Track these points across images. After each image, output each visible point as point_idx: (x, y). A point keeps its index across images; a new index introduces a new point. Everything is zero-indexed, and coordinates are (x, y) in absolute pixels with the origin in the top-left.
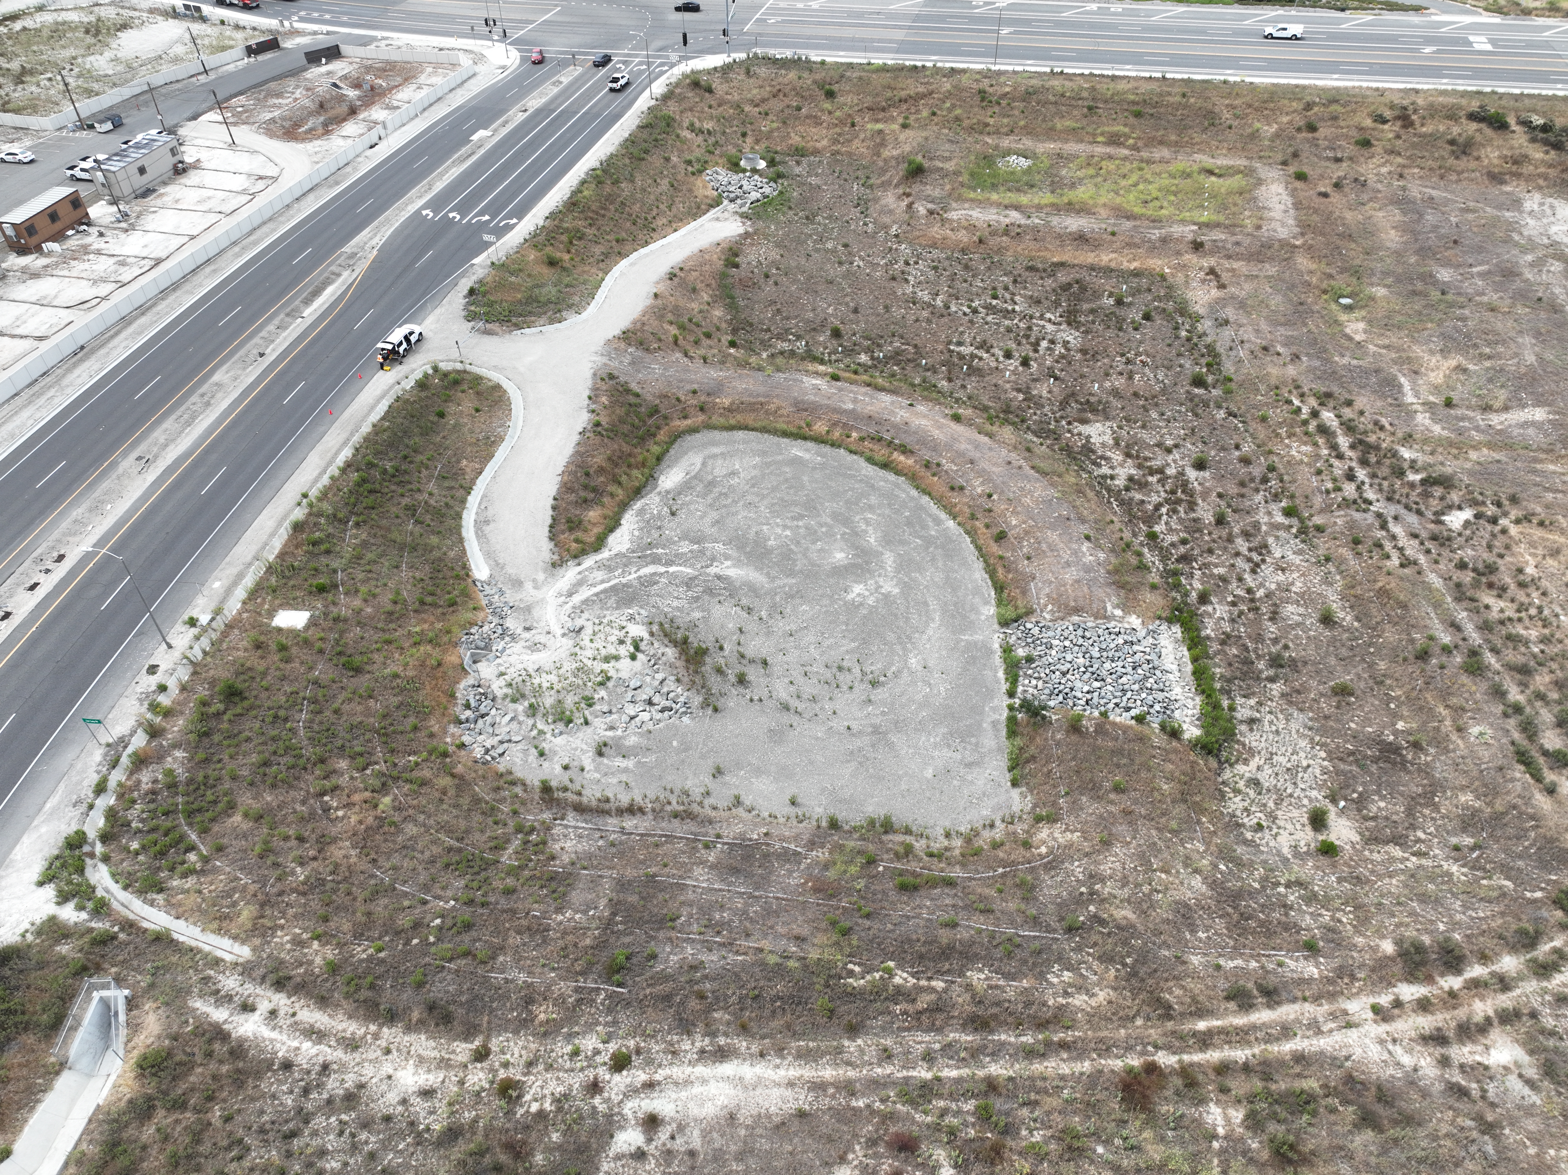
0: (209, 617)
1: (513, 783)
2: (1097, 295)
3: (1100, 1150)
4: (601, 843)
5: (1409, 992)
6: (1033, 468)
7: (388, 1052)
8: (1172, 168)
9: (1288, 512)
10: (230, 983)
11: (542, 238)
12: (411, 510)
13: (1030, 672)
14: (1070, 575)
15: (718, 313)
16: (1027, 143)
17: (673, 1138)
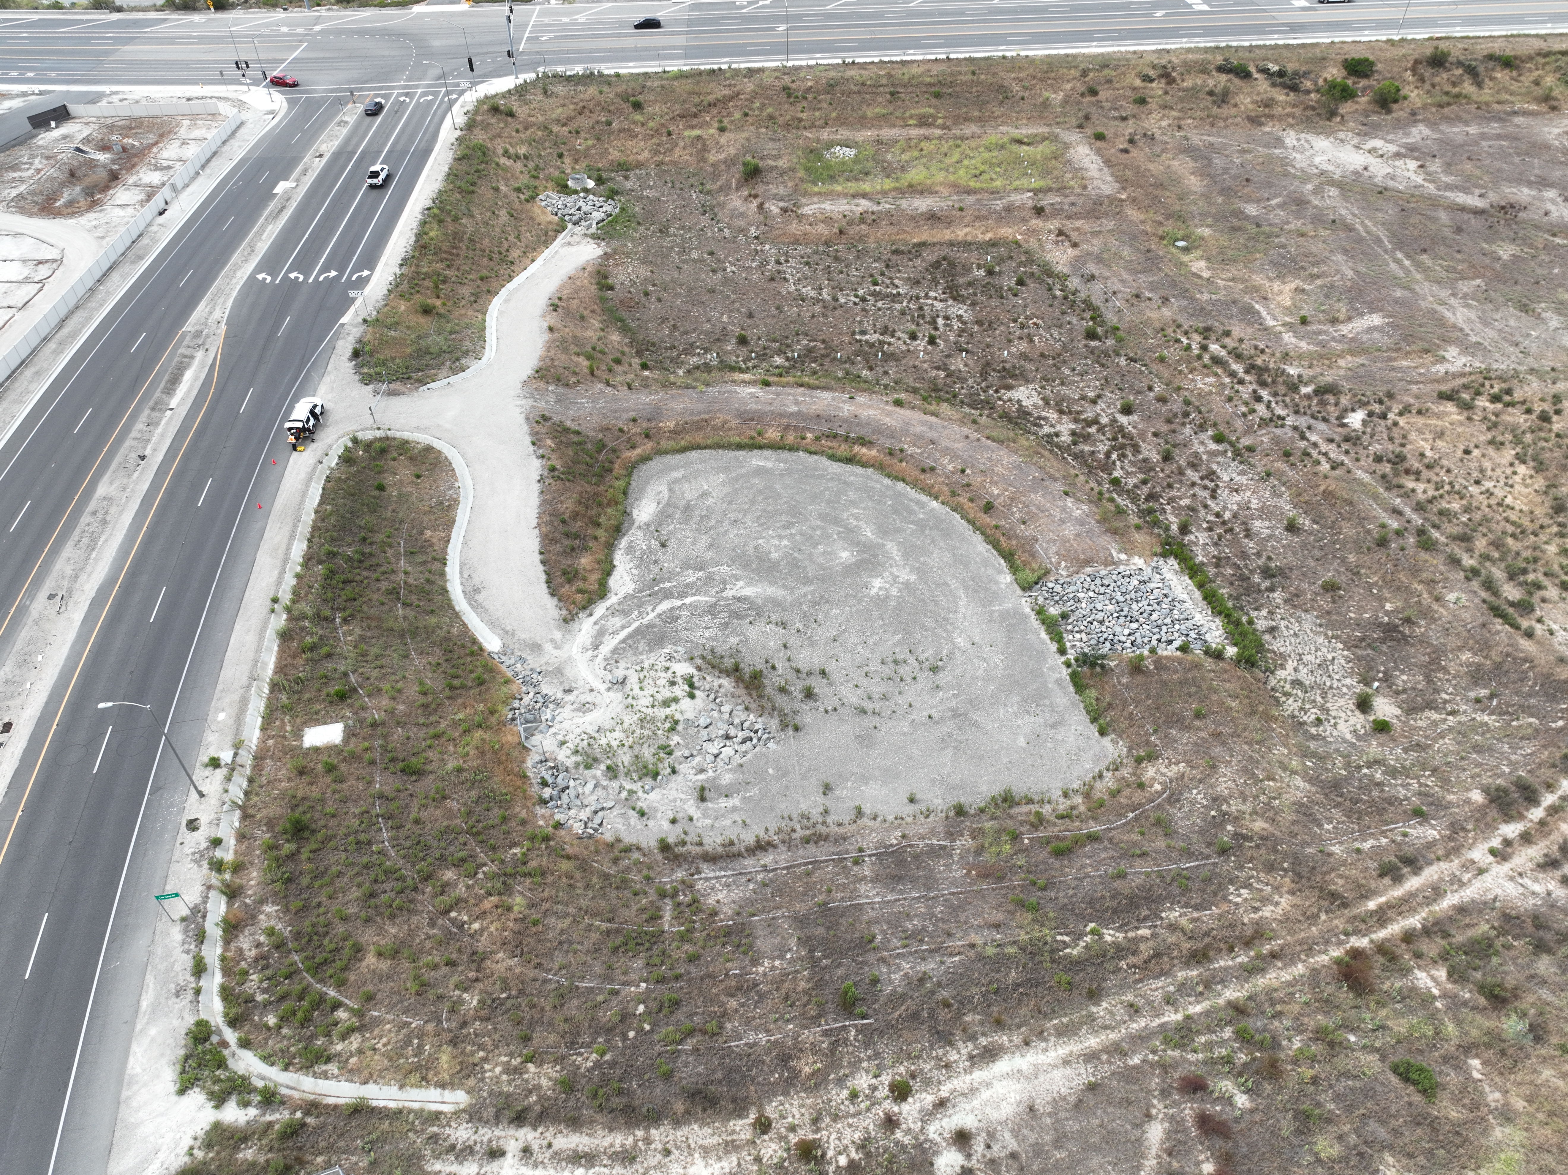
0: (231, 753)
1: (628, 850)
2: (967, 269)
3: (1353, 1038)
4: (751, 886)
5: (1511, 830)
6: (988, 438)
7: (667, 1153)
8: (984, 142)
9: (1219, 439)
10: (462, 1133)
11: (405, 286)
12: (393, 593)
13: (1070, 627)
14: (1069, 530)
15: (615, 337)
16: (844, 133)
17: (988, 1147)
